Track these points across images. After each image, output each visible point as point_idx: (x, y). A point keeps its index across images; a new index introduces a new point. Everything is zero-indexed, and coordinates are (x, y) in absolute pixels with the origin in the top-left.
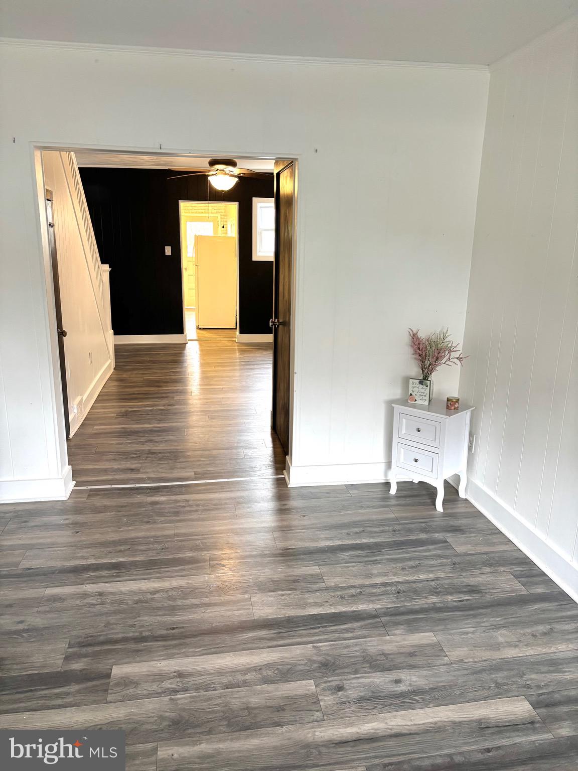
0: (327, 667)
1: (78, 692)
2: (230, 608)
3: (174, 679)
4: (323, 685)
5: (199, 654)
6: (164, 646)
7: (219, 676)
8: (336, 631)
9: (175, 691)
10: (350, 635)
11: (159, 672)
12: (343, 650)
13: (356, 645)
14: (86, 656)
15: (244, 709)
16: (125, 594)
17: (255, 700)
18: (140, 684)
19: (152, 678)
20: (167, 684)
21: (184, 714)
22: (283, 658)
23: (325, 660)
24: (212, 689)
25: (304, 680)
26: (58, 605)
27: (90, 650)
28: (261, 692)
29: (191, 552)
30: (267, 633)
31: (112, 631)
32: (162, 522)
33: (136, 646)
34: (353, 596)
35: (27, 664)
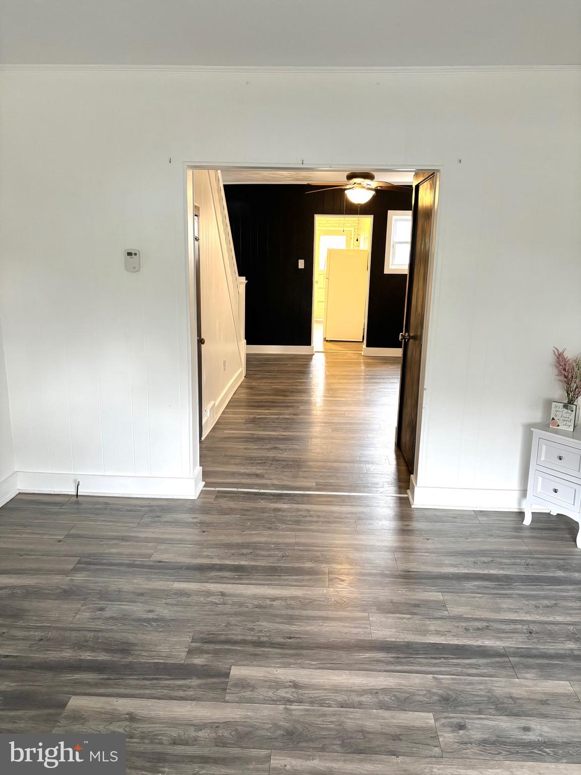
0: (448, 701)
1: (199, 686)
2: (347, 625)
3: (289, 689)
4: (444, 721)
5: (314, 667)
6: (281, 654)
7: (334, 693)
8: (458, 665)
9: (290, 702)
10: (474, 671)
11: (274, 679)
12: (466, 687)
13: (481, 683)
14: (207, 652)
15: (359, 731)
16: (244, 597)
17: (370, 724)
18: (257, 688)
19: (268, 684)
20: (282, 693)
21: (298, 726)
22: (400, 684)
23: (445, 694)
24: (327, 705)
25: (422, 711)
26: (184, 599)
27: (211, 647)
28: (377, 717)
29: (311, 563)
30: (385, 656)
31: (233, 632)
32: (283, 530)
33: (254, 649)
34: (479, 629)
35: (154, 653)
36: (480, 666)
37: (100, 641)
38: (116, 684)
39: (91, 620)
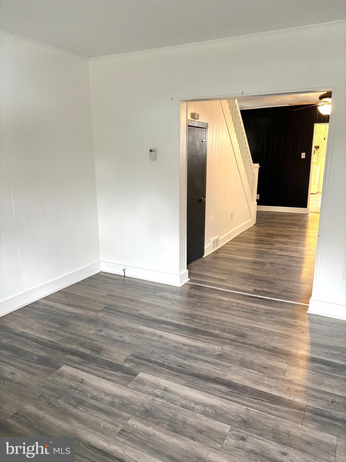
0: (245, 423)
1: (120, 376)
2: (216, 367)
3: (161, 390)
4: (234, 432)
5: (182, 384)
6: (169, 373)
7: (183, 399)
8: (267, 406)
9: (157, 396)
10: (275, 413)
11: (157, 384)
12: (263, 419)
13: (274, 420)
14: (134, 362)
15: (182, 421)
16: (171, 341)
17: (191, 420)
18: (146, 385)
19: (153, 385)
20: (157, 391)
21: (153, 409)
22: (223, 406)
23: (247, 419)
24: (175, 404)
25: (226, 423)
26: (141, 335)
27: (137, 360)
28: (197, 418)
29: (219, 331)
30: (225, 389)
31: (153, 356)
33: (157, 367)
34: (297, 391)
35: (110, 356)
36: (281, 411)
37: (91, 344)
38: (86, 365)
39: (93, 335)
